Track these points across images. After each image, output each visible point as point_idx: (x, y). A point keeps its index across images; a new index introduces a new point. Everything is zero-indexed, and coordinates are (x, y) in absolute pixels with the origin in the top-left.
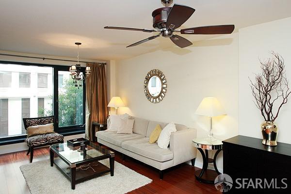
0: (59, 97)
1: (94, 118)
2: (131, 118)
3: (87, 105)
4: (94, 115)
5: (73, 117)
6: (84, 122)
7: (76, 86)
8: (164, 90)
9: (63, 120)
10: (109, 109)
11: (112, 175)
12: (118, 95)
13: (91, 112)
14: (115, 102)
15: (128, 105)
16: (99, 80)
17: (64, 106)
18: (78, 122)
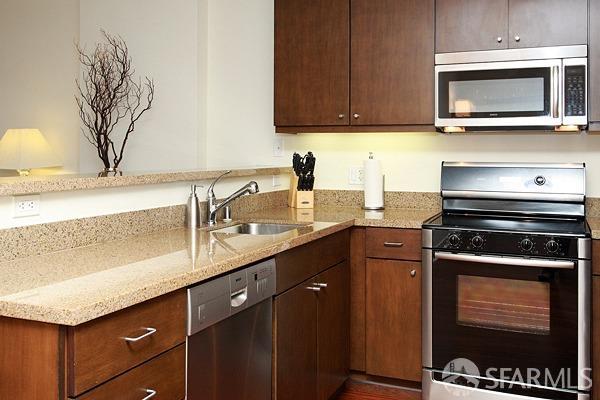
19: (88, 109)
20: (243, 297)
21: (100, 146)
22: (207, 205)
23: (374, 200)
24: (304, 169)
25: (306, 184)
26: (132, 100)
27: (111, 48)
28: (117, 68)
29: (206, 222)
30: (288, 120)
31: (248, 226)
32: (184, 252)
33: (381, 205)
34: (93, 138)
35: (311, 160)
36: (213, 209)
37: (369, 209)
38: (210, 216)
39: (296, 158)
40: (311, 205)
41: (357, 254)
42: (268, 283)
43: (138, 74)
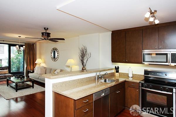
0: (11, 58)
1: (28, 68)
2: (45, 68)
3: (25, 62)
4: (29, 67)
5: (18, 68)
6: (24, 70)
7: (19, 53)
8: (58, 56)
9: (14, 70)
10: (36, 64)
11: (33, 88)
12: (40, 58)
13: (27, 65)
14: (38, 61)
15: (45, 63)
16: (31, 51)
17: (14, 63)
18: (21, 70)
19: (80, 57)
20: (103, 94)
21: (82, 63)
22: (99, 76)
23: (131, 75)
24: (117, 69)
25: (117, 72)
26: (87, 56)
27: (84, 48)
28: (85, 51)
29: (99, 79)
30: (114, 60)
31: (106, 80)
32: (95, 84)
33: (132, 76)
34: (81, 61)
35: (118, 67)
36: (100, 77)
37: (130, 77)
38: (99, 78)
39: (116, 67)
40: (118, 75)
41: (126, 86)
42: (108, 92)
43: (88, 52)
